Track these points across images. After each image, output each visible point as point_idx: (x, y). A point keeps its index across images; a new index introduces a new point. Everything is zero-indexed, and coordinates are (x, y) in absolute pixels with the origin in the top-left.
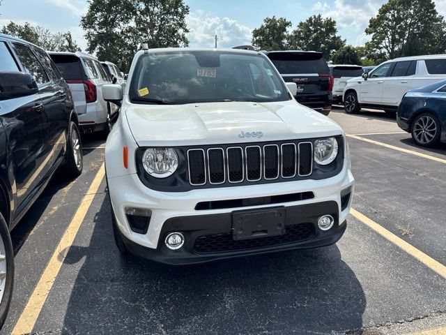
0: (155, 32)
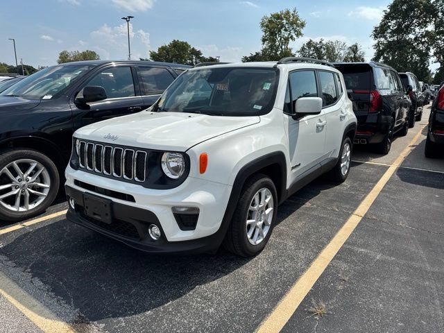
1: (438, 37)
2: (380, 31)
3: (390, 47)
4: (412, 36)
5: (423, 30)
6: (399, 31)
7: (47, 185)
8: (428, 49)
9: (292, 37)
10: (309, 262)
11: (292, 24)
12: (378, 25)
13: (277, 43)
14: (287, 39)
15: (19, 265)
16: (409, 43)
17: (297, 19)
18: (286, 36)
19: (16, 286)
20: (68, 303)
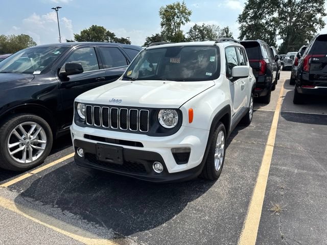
0: (294, 19)
1: (281, 21)
2: (243, 18)
3: (250, 28)
4: (264, 21)
5: (271, 16)
6: (255, 17)
7: (44, 141)
8: (275, 30)
9: (182, 22)
10: (255, 179)
11: (182, 13)
12: (242, 13)
13: (172, 27)
14: (179, 24)
15: (45, 203)
16: (262, 26)
17: (186, 9)
18: (178, 21)
19: (53, 219)
20: (101, 225)
